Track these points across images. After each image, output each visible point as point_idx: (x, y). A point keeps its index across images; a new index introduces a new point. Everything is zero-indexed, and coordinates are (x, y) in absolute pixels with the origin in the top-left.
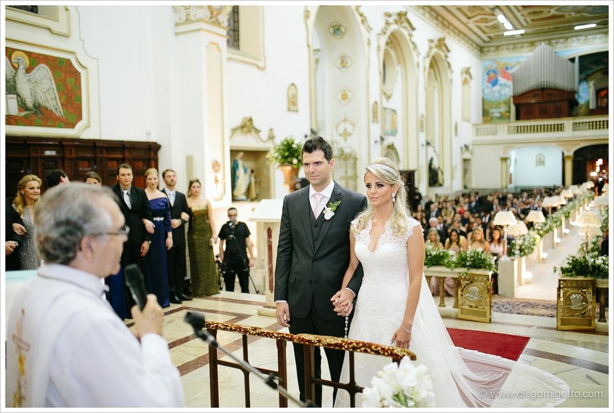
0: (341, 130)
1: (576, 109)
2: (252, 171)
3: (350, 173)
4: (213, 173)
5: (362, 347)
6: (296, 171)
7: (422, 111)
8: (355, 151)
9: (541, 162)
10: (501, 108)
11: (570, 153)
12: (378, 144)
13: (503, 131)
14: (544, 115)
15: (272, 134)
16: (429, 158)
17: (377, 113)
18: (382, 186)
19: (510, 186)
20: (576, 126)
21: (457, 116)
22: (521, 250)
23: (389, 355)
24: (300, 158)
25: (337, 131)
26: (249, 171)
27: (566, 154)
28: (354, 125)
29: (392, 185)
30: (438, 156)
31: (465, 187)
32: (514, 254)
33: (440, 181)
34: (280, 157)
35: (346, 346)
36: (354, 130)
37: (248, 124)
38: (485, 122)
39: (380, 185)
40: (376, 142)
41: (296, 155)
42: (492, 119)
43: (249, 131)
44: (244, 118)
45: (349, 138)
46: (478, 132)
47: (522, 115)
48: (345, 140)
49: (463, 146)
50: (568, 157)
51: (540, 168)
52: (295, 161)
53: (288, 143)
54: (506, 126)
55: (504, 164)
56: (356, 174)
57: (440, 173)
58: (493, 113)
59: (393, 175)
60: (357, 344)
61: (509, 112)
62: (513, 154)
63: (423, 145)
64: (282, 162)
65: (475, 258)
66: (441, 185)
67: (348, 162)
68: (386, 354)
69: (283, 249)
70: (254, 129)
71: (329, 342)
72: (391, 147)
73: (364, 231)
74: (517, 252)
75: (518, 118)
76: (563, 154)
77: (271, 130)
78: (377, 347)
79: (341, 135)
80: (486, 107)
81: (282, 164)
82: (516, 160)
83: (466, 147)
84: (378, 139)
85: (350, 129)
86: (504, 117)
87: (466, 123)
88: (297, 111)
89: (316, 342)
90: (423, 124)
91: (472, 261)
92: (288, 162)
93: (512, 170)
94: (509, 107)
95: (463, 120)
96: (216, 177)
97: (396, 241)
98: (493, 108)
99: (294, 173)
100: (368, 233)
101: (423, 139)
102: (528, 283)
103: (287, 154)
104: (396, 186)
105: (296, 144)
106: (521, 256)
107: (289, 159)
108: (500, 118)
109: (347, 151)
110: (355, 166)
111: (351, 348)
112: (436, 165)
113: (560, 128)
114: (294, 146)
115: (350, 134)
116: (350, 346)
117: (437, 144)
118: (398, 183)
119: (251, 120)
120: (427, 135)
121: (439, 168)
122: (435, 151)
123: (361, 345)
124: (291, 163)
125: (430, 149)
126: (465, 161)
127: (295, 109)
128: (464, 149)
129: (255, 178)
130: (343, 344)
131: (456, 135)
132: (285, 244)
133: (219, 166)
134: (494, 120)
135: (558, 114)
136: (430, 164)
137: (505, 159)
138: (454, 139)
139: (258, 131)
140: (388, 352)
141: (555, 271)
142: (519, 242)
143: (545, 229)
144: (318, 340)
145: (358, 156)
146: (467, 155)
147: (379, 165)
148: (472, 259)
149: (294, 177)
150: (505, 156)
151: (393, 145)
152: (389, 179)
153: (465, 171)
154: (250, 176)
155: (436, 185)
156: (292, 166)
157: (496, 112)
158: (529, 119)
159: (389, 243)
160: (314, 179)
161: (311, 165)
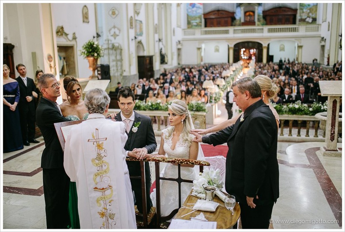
0: (112, 32)
1: (235, 22)
2: (64, 58)
3: (118, 57)
4: (48, 62)
5: (185, 161)
6: (96, 60)
7: (156, 22)
8: (120, 45)
9: (217, 50)
10: (197, 20)
11: (232, 45)
12: (134, 41)
13: (199, 33)
14: (219, 24)
15: (75, 36)
16: (160, 48)
17: (132, 23)
18: (175, 115)
19: (202, 63)
20: (235, 31)
21: (174, 25)
22: (215, 100)
23: (198, 164)
24: (98, 53)
25: (110, 33)
26: (62, 58)
27: (230, 46)
28: (120, 30)
29: (181, 115)
30: (165, 47)
31: (179, 64)
32: (212, 102)
33: (166, 61)
34: (86, 52)
35: (177, 162)
36: (120, 33)
37: (61, 30)
38: (188, 28)
40: (132, 40)
41: (96, 51)
42: (192, 26)
43: (62, 35)
44: (58, 27)
45: (117, 38)
46: (185, 34)
47: (208, 24)
48: (115, 38)
49: (178, 42)
50: (231, 48)
51: (217, 53)
52: (96, 55)
53: (91, 44)
54: (200, 30)
55: (199, 52)
56: (121, 58)
57: (166, 57)
58: (192, 23)
59: (183, 110)
60: (183, 160)
61: (201, 22)
62: (203, 46)
63: (157, 41)
64: (88, 54)
65: (198, 106)
66: (166, 63)
67: (117, 51)
68: (197, 164)
70: (64, 33)
71: (169, 160)
72: (140, 42)
74: (213, 101)
75: (206, 26)
76: (228, 46)
77: (74, 34)
78: (192, 161)
79: (112, 36)
80: (189, 20)
81: (88, 56)
82: (205, 49)
83: (179, 42)
84: (134, 38)
85: (117, 32)
86: (198, 25)
87: (179, 28)
88: (88, 22)
89: (162, 160)
90: (157, 29)
91: (196, 108)
92: (92, 55)
93: (203, 54)
94: (201, 20)
95: (178, 27)
96: (51, 64)
98: (192, 20)
99: (95, 61)
100: (171, 139)
101: (157, 37)
102: (219, 116)
103: (91, 50)
104: (184, 116)
105: (96, 45)
106: (215, 103)
107: (92, 54)
108: (196, 26)
109: (116, 45)
110: (121, 54)
111: (180, 162)
112: (163, 52)
113: (227, 32)
114: (95, 46)
115: (118, 35)
116: (179, 162)
117: (164, 40)
119: (62, 28)
120: (159, 35)
121: (165, 54)
122: (163, 44)
123: (184, 160)
124: (93, 56)
125: (161, 43)
126: (179, 50)
127: (88, 21)
128: (178, 43)
129: (66, 62)
130: (176, 161)
131: (174, 35)
133: (52, 58)
135: (226, 24)
136: (161, 52)
137: (199, 49)
138: (173, 38)
139: (67, 35)
140: (198, 163)
141: (236, 111)
142: (214, 96)
143: (224, 88)
144: (163, 160)
145: (123, 48)
146: (179, 47)
148: (196, 107)
149: (95, 63)
150: (200, 47)
151: (141, 41)
152: (179, 112)
153: (179, 55)
154: (63, 61)
155: (164, 63)
156: (94, 57)
157: (194, 23)
158: (211, 27)
159: (181, 146)
160: (127, 112)
161: (126, 105)
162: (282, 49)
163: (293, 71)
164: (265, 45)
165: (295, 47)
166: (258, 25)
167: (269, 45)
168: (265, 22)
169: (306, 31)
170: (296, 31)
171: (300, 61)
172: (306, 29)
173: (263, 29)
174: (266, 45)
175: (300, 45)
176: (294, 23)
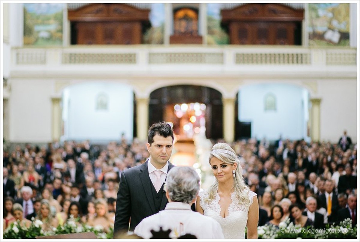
1: (149, 32)
9: (102, 105)
10: (49, 24)
11: (144, 94)
13: (55, 60)
14: (109, 38)
18: (225, 166)
19: (63, 139)
20: (152, 59)
27: (139, 95)
29: (232, 165)
38: (27, 44)
39: (224, 166)
42: (37, 40)
47: (80, 36)
50: (142, 100)
51: (102, 113)
55: (56, 108)
58: (39, 32)
59: (232, 156)
61: (61, 31)
62: (67, 94)
69: (122, 218)
73: (213, 202)
75: (74, 41)
76: (134, 95)
80: (29, 22)
82: (69, 102)
83: (5, 80)
86: (51, 39)
93: (65, 116)
94: (61, 24)
97: (243, 208)
98: (37, 24)
100: (218, 203)
104: (235, 165)
108: (48, 40)
113: (131, 59)
118: (236, 162)
126: (4, 101)
132: (123, 214)
134: (40, 42)
135: (128, 39)
137: (57, 101)
146: (5, 94)
147: (220, 150)
150: (57, 95)
152: (229, 160)
157: (42, 31)
158: (90, 43)
159: (237, 210)
160: (163, 159)
161: (165, 147)
162: (271, 106)
163: (305, 161)
164: (227, 94)
165: (303, 103)
166: (209, 44)
167: (237, 95)
168: (225, 36)
169: (327, 64)
170: (304, 61)
171: (316, 138)
172: (327, 59)
173: (222, 55)
174: (232, 96)
175: (314, 96)
176: (298, 41)
